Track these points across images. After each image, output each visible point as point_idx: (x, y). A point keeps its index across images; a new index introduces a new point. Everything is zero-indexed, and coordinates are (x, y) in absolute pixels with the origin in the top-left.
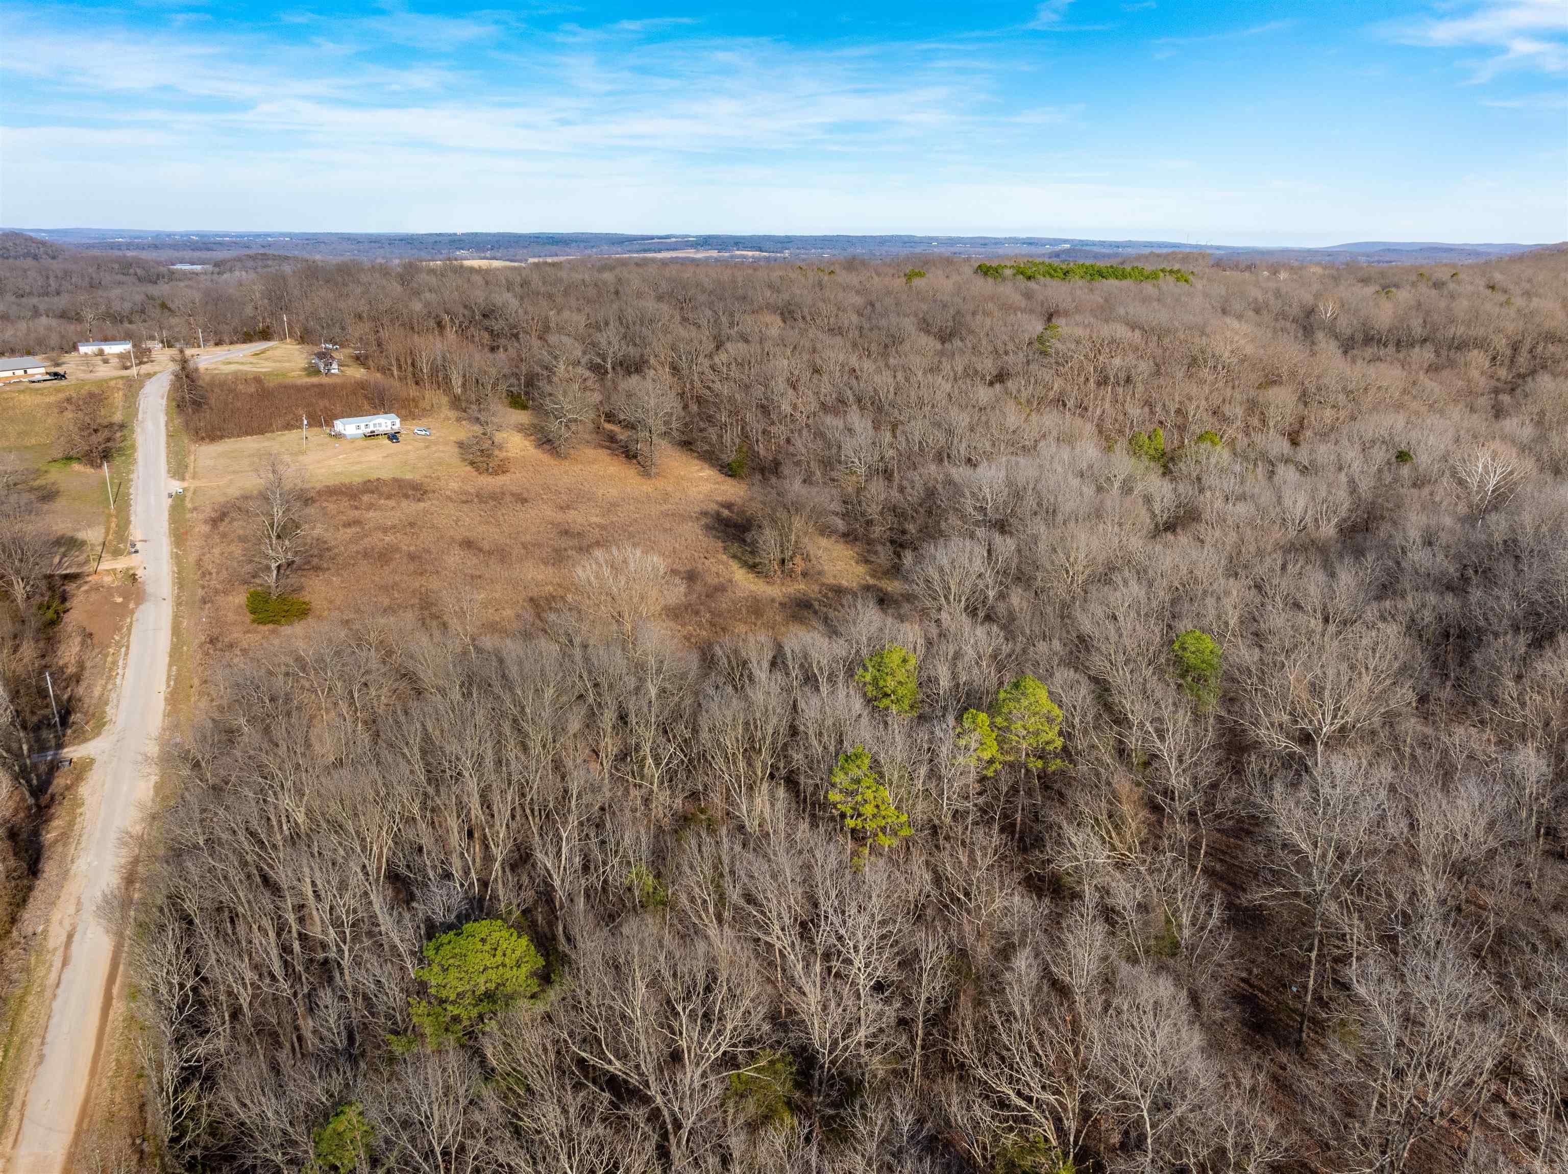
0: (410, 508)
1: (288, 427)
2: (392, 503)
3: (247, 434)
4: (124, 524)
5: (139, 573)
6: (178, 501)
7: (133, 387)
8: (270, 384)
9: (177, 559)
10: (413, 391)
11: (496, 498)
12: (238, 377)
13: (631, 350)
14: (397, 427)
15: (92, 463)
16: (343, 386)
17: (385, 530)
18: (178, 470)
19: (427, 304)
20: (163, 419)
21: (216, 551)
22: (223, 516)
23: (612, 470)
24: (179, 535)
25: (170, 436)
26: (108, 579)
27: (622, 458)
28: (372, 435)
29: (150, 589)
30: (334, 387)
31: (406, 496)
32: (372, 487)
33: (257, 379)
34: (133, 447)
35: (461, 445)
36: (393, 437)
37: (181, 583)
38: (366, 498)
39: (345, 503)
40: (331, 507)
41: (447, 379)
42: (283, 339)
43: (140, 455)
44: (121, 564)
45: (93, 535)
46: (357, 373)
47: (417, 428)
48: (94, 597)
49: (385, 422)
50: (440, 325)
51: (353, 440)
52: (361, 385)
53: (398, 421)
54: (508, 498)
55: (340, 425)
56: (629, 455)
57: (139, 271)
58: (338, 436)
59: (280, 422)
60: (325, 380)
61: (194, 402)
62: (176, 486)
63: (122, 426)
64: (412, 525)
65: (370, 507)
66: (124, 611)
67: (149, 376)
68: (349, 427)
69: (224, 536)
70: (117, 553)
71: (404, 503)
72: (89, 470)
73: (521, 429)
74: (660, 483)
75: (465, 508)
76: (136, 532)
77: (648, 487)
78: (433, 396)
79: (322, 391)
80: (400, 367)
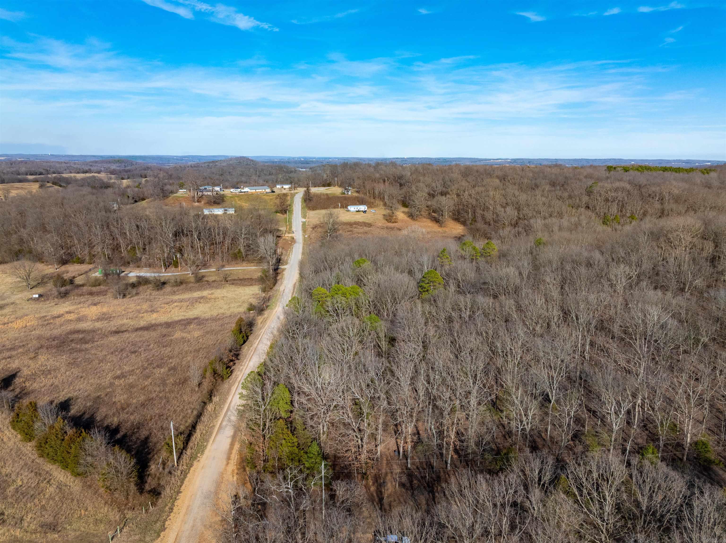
0: (366, 229)
1: (335, 208)
2: (361, 227)
3: (323, 209)
4: (291, 227)
5: (295, 237)
6: (304, 224)
7: (293, 196)
8: (330, 196)
9: (304, 236)
10: (372, 200)
11: (392, 229)
12: (321, 194)
13: (444, 189)
14: (366, 209)
15: (282, 213)
16: (352, 197)
17: (358, 233)
18: (304, 216)
19: (381, 175)
20: (300, 204)
21: (314, 234)
22: (316, 227)
23: (430, 224)
24: (304, 230)
25: (302, 208)
26: (287, 238)
27: (435, 222)
28: (358, 211)
29: (297, 241)
30: (349, 198)
31: (366, 226)
32: (357, 223)
33: (327, 195)
34: (292, 210)
35: (384, 215)
36: (365, 212)
37: (305, 240)
38: (354, 226)
39: (348, 227)
40: (344, 227)
41: (384, 198)
42: (335, 186)
43: (294, 212)
44: (290, 235)
45: (283, 229)
46: (356, 194)
47: (373, 210)
48: (284, 241)
49: (363, 208)
50: (384, 181)
51: (353, 212)
52: (357, 197)
53: (366, 207)
54: (395, 229)
55: (349, 207)
56: (436, 221)
57: (285, 170)
58: (348, 211)
59: (332, 206)
60: (346, 195)
61: (309, 199)
62: (304, 220)
63: (290, 205)
64: (366, 233)
65: (355, 228)
66: (291, 244)
67: (297, 193)
68: (352, 208)
69: (316, 231)
70: (289, 233)
71: (365, 228)
72: (282, 215)
73: (403, 212)
74: (444, 229)
75: (382, 230)
76: (294, 229)
77: (440, 230)
78: (378, 202)
79: (345, 199)
80: (369, 193)
